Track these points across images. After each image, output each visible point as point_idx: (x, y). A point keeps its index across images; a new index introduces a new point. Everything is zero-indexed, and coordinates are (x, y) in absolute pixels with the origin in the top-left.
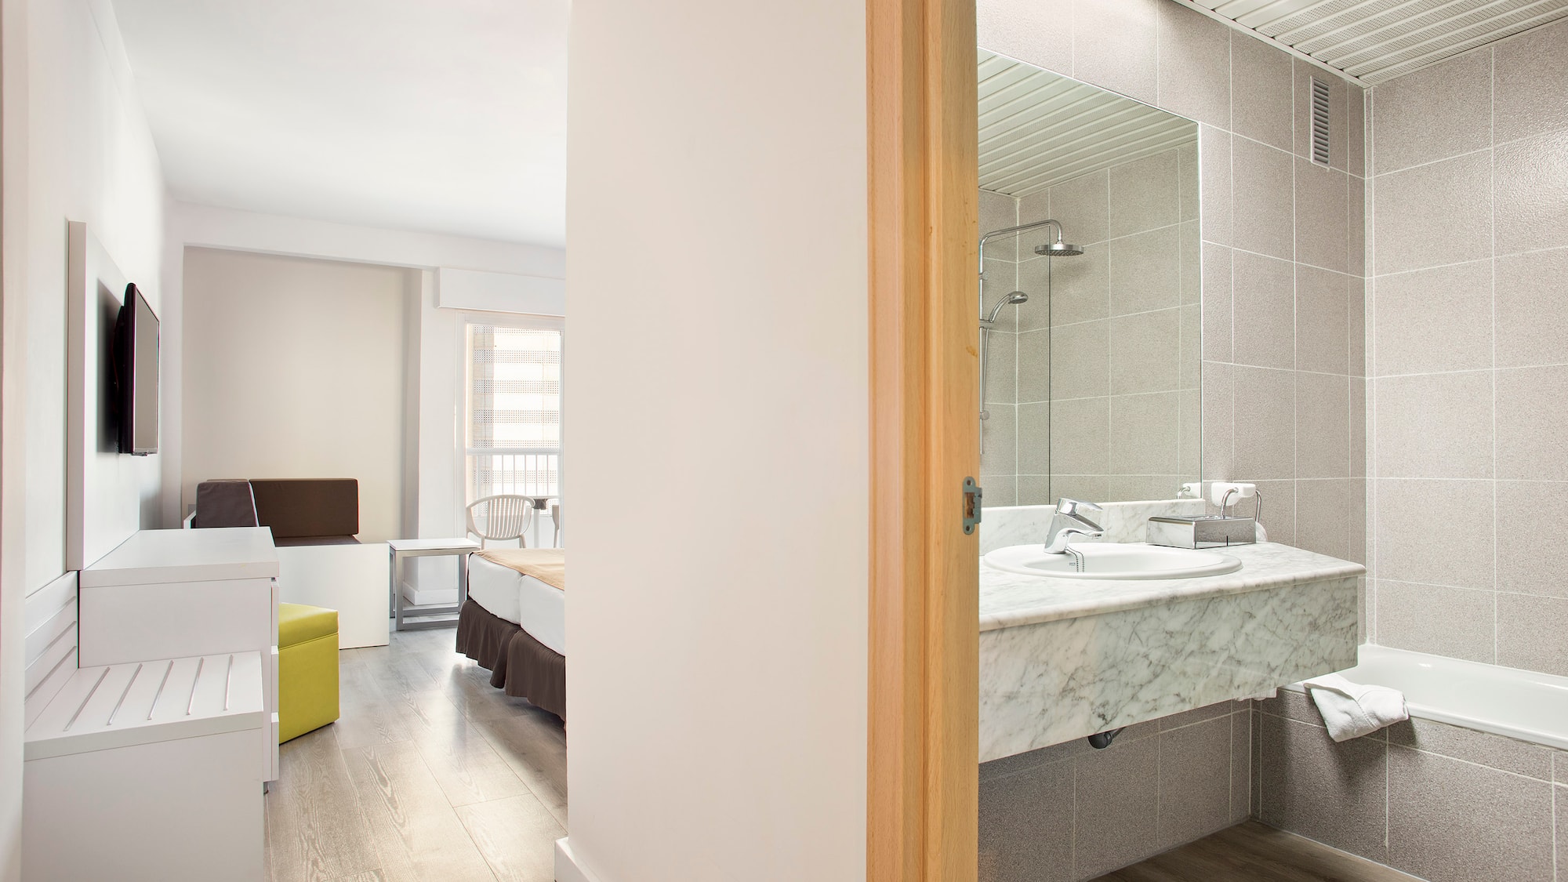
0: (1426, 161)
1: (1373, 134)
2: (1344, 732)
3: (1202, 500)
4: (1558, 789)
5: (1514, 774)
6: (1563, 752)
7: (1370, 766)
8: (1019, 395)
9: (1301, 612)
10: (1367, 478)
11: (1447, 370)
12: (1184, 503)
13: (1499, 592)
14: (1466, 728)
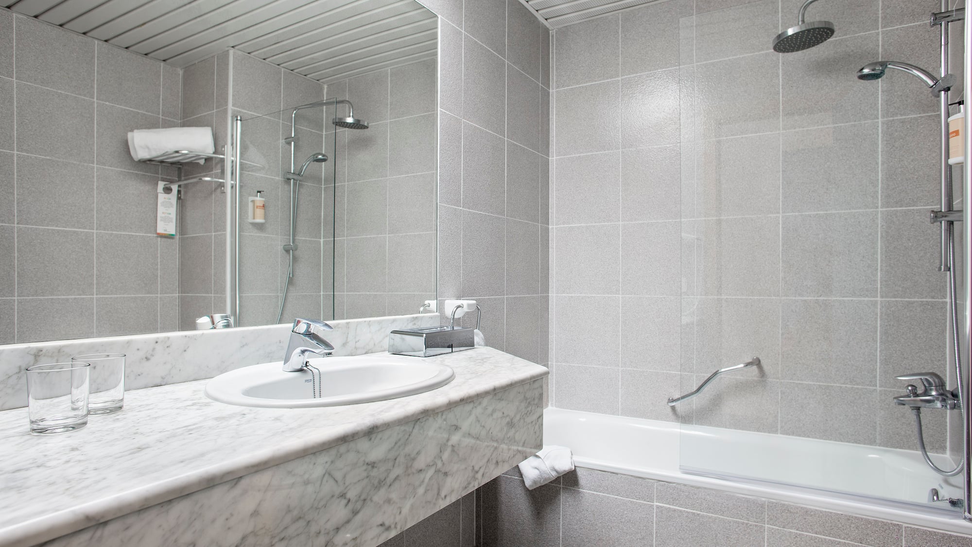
0: (585, 83)
1: (555, 61)
2: (535, 482)
3: (438, 314)
4: (658, 507)
5: (634, 500)
6: (661, 482)
7: (551, 504)
8: (323, 233)
9: (500, 414)
10: (550, 295)
11: (595, 223)
12: (423, 317)
13: (622, 369)
14: (608, 472)
